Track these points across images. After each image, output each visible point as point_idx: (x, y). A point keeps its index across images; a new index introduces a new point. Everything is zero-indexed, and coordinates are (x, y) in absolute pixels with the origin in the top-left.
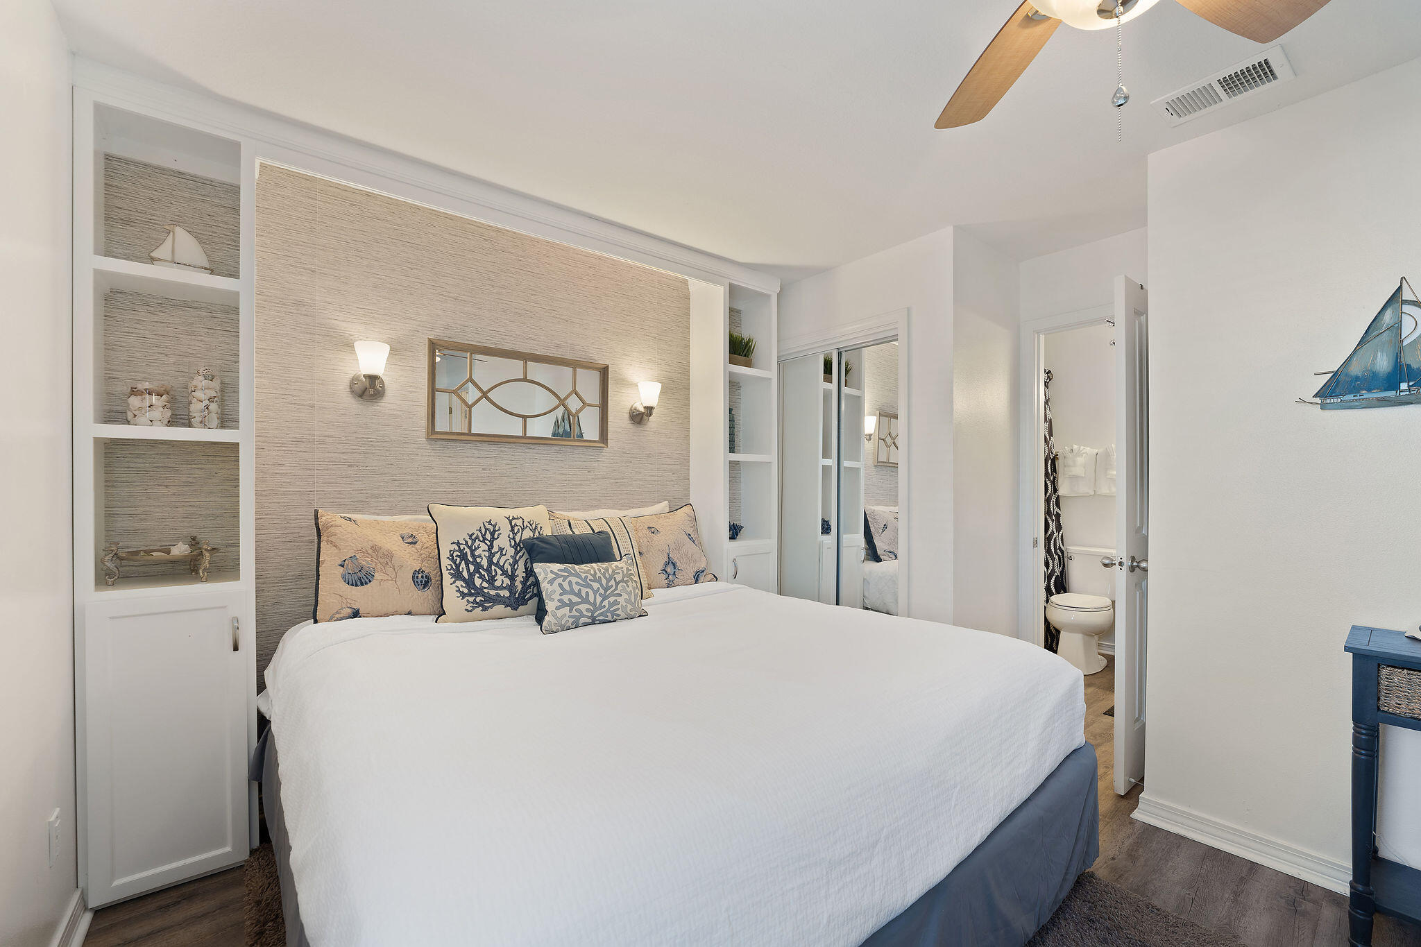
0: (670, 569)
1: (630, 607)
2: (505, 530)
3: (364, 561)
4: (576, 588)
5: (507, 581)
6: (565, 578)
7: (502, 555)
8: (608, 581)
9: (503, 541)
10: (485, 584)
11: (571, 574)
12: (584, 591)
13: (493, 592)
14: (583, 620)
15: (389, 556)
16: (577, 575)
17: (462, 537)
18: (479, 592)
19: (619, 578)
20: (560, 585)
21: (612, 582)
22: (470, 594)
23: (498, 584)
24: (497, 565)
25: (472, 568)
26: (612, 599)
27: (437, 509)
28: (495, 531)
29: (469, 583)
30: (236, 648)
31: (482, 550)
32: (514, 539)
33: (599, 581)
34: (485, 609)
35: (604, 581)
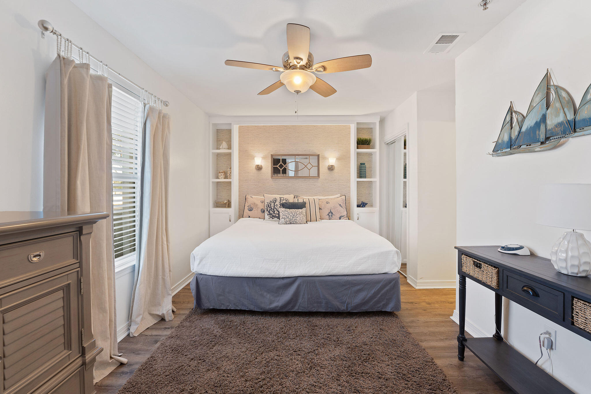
0: (330, 214)
1: (300, 221)
2: (279, 200)
3: (252, 206)
4: (286, 214)
5: (278, 212)
6: (284, 212)
7: (277, 206)
8: (295, 213)
9: (278, 203)
10: (273, 213)
11: (286, 211)
12: (288, 215)
13: (274, 215)
14: (288, 223)
15: (257, 205)
16: (287, 212)
17: (269, 201)
18: (271, 214)
19: (298, 213)
20: (283, 213)
21: (296, 214)
22: (269, 215)
23: (275, 213)
24: (276, 208)
25: (270, 208)
26: (295, 218)
27: (265, 195)
28: (276, 200)
29: (269, 212)
30: (230, 221)
31: (272, 204)
32: (280, 202)
33: (292, 214)
34: (273, 219)
35: (293, 213)
